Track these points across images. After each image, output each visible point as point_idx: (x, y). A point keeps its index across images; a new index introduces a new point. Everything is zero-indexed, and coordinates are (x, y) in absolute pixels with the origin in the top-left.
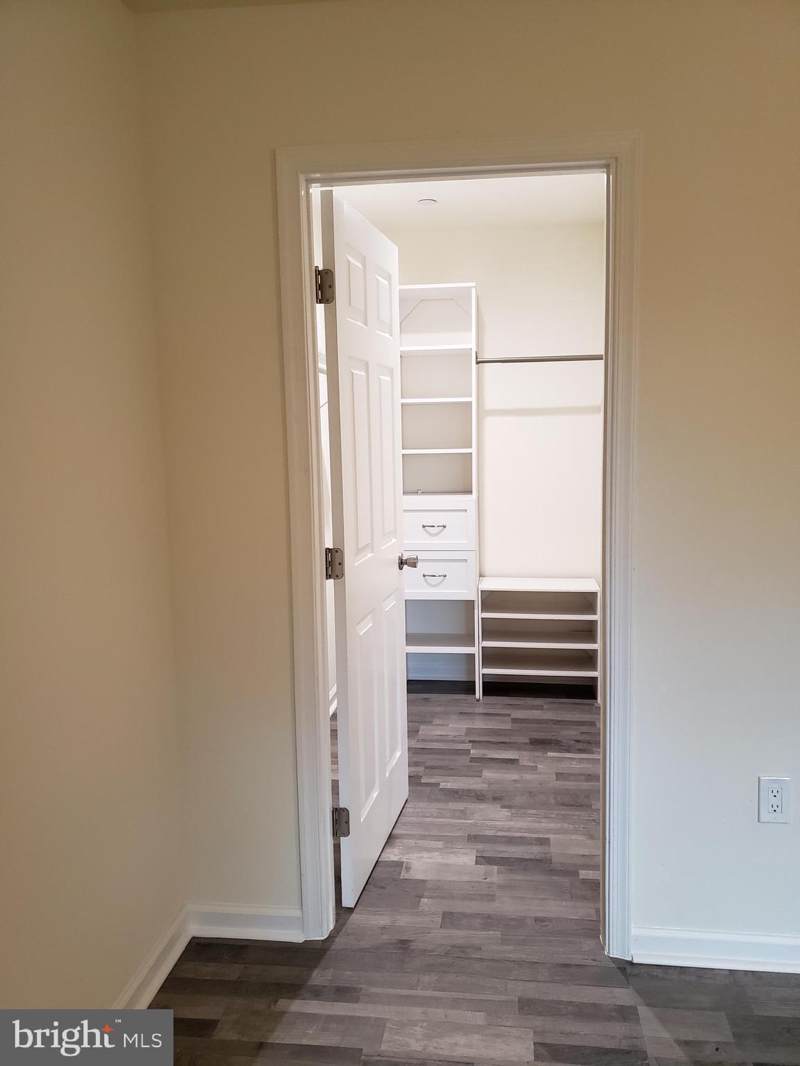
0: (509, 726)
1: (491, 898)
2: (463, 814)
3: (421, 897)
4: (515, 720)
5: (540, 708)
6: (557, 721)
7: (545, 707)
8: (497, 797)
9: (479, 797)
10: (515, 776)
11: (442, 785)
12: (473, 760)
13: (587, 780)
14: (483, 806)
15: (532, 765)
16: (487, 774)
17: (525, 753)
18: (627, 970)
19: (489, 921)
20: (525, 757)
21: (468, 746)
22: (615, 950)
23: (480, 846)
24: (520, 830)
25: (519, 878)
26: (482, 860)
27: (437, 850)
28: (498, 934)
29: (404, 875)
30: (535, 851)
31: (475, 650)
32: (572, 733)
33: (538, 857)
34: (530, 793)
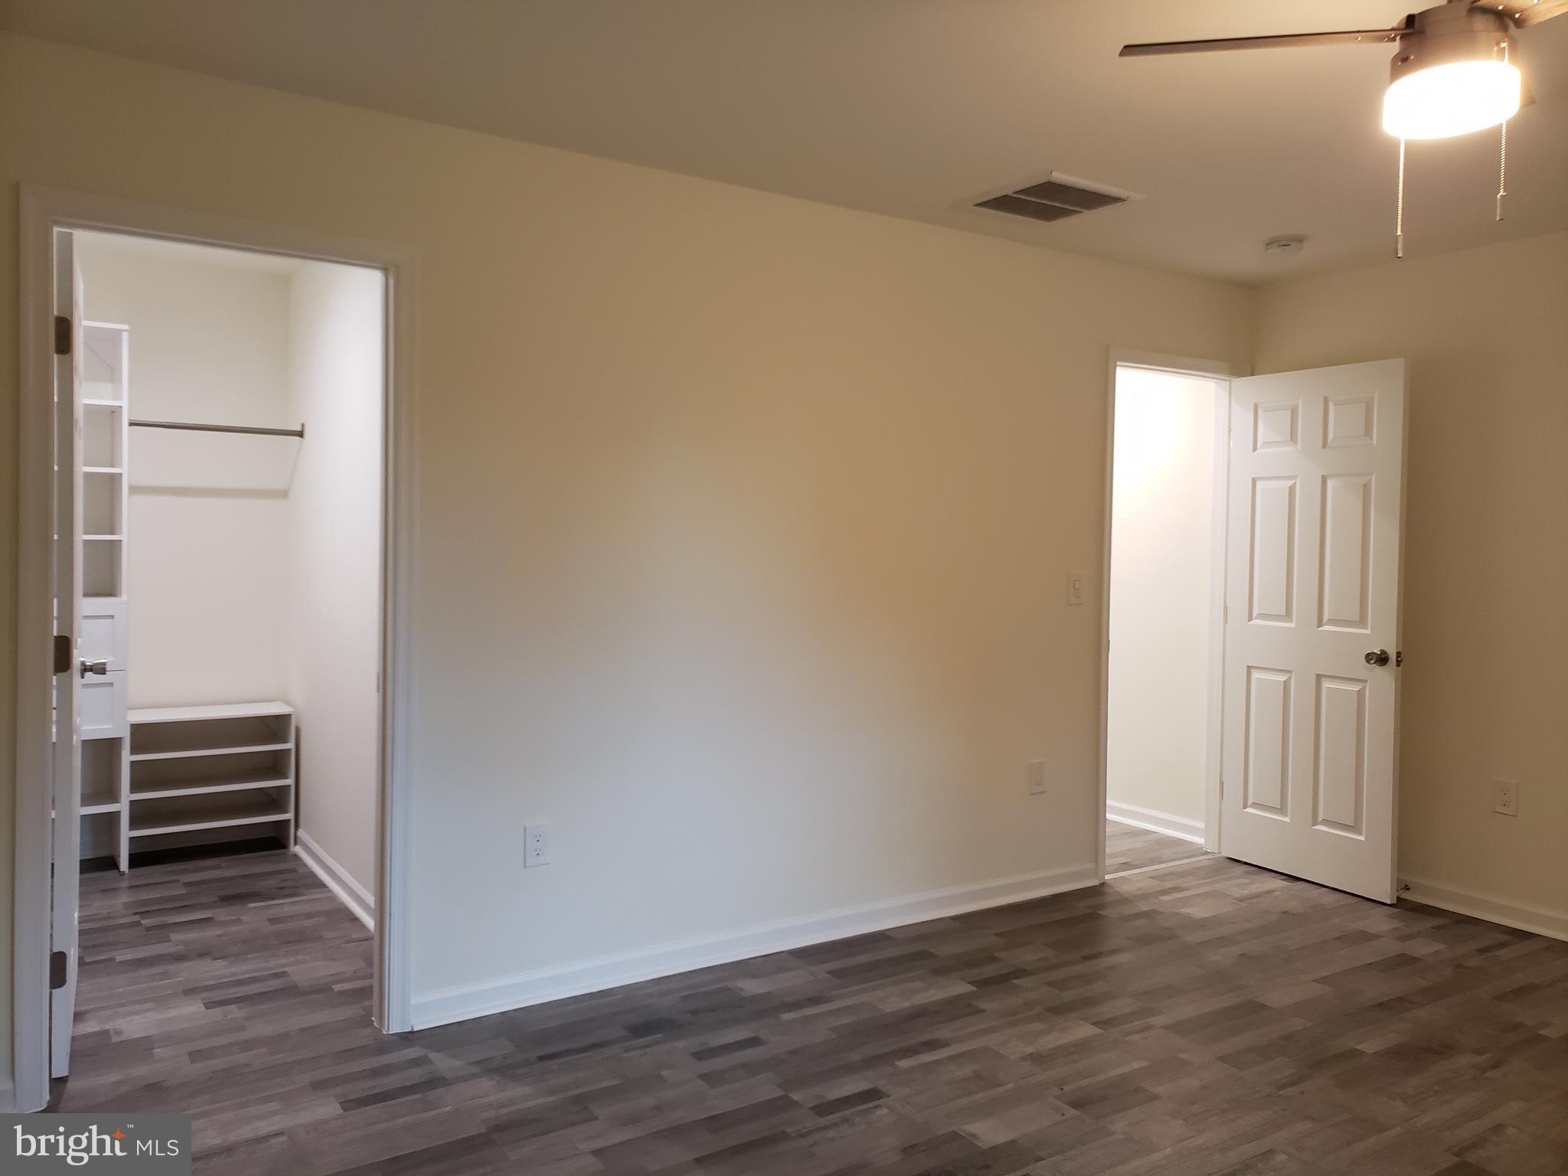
0: (183, 891)
1: (242, 1028)
2: (164, 975)
3: (151, 1049)
4: (187, 884)
5: (218, 867)
6: (245, 876)
7: (222, 865)
8: (204, 953)
9: (179, 958)
10: (219, 932)
11: (119, 958)
12: (149, 929)
13: (309, 918)
14: (186, 964)
15: (233, 918)
16: (176, 937)
17: (218, 910)
18: (409, 1038)
19: (246, 1045)
20: (222, 914)
21: (137, 918)
22: (395, 1026)
23: (205, 995)
24: (247, 972)
25: (265, 1007)
26: (209, 1005)
27: (149, 1010)
28: (263, 1050)
29: (115, 1039)
30: (275, 984)
31: (123, 807)
32: (271, 882)
33: (281, 987)
34: (244, 942)
